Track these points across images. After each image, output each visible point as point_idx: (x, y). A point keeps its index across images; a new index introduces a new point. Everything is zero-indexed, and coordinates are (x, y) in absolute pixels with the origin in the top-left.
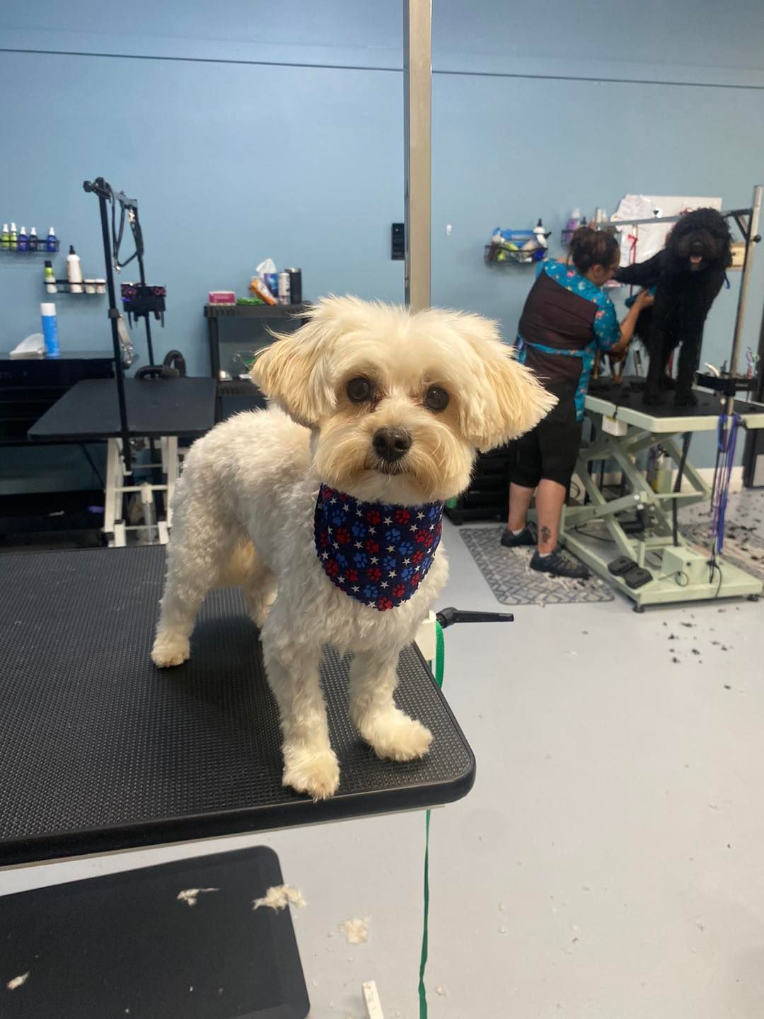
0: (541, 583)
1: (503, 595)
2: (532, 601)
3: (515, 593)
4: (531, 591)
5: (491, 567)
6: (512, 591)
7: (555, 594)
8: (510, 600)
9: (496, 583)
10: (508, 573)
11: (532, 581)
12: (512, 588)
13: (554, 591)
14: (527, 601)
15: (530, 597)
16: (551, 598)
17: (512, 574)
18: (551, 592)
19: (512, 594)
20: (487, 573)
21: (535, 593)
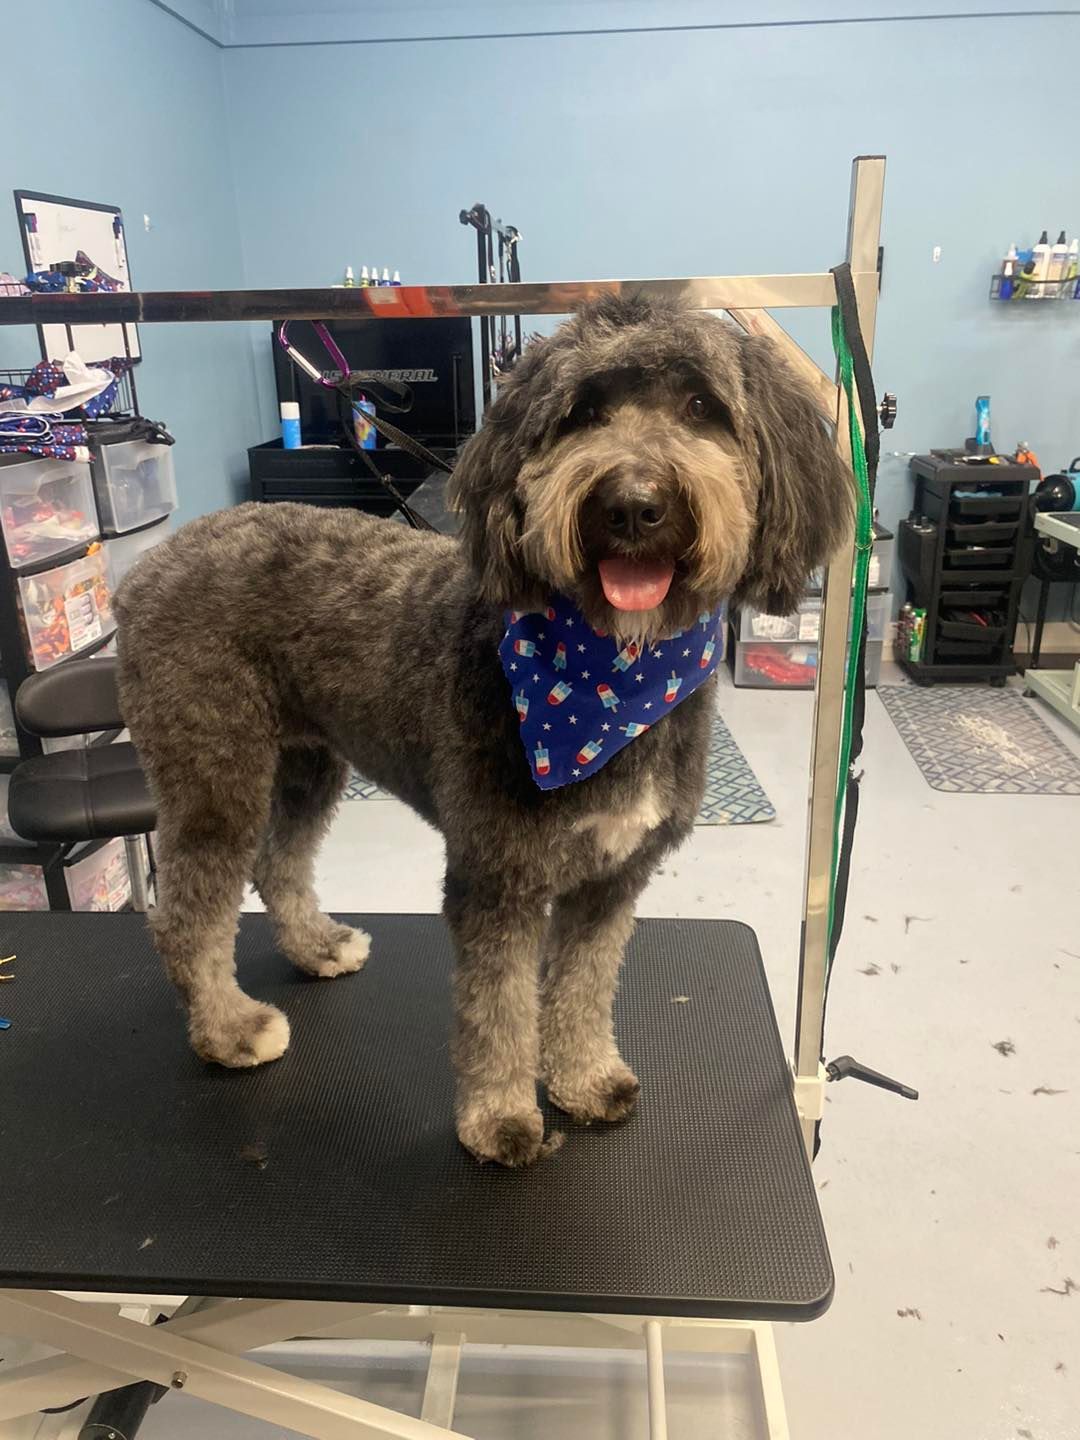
0: (996, 765)
1: (937, 778)
2: (979, 789)
3: (955, 776)
4: (979, 776)
5: (921, 740)
6: (951, 773)
7: (1013, 780)
8: (947, 785)
9: (928, 762)
10: (947, 750)
11: (984, 762)
12: (951, 769)
13: (1015, 777)
14: (973, 788)
15: (979, 782)
16: (1009, 787)
17: (952, 751)
18: (1010, 778)
19: (950, 777)
20: (914, 747)
21: (985, 778)
